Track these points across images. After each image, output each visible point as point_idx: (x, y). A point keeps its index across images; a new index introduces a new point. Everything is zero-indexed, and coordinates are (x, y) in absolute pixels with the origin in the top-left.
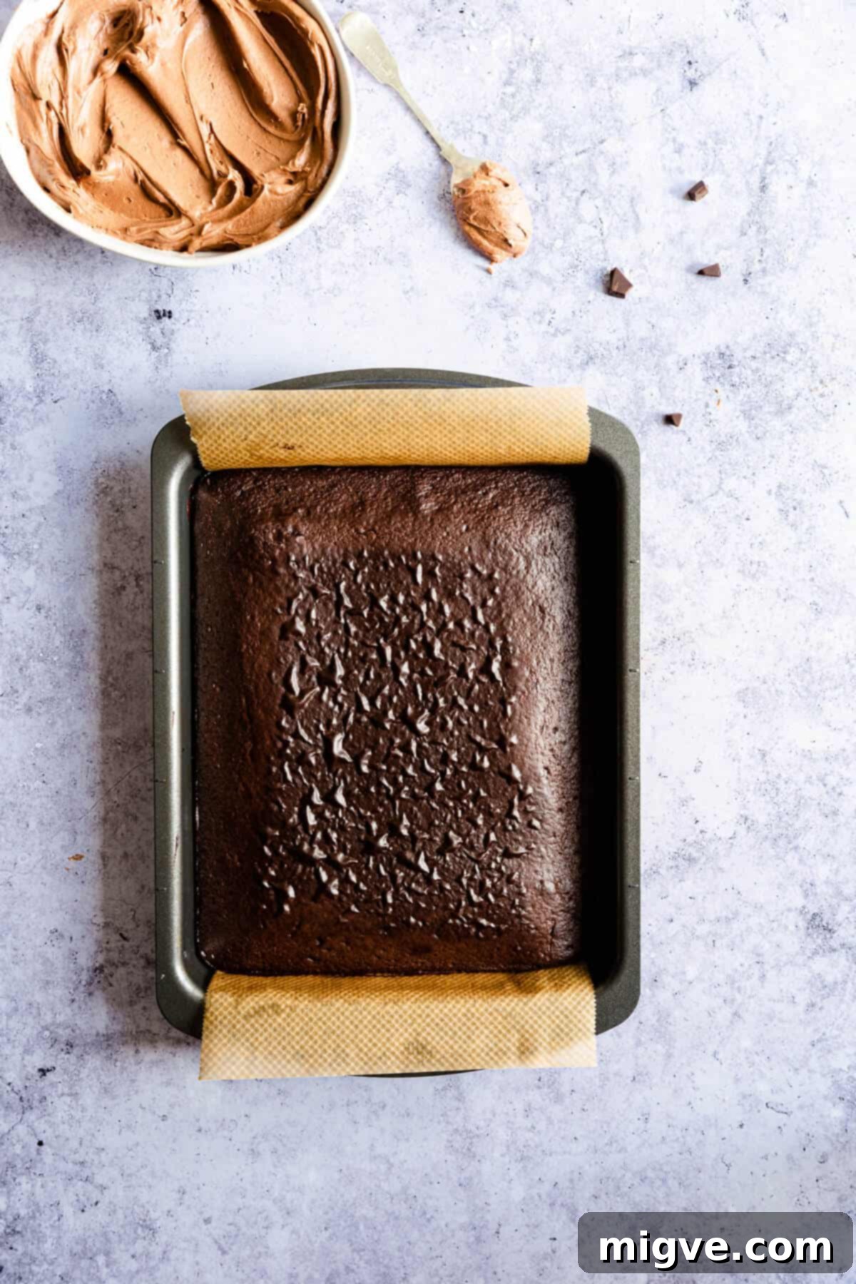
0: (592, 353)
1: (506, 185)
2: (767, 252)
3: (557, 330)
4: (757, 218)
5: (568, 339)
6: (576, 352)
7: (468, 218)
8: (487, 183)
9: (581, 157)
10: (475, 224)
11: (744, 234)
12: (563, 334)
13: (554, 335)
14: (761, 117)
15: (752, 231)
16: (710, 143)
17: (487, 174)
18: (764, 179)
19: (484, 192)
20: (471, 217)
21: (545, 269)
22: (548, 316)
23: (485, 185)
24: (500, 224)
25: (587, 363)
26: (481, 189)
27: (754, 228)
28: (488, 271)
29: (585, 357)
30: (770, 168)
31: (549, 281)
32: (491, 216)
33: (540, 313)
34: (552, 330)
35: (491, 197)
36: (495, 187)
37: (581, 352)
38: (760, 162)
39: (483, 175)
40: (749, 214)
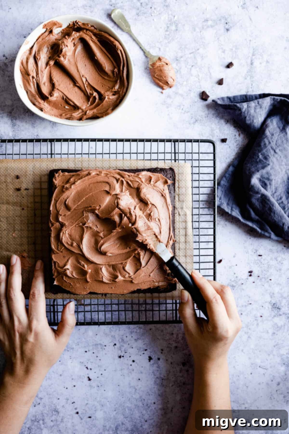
0: (197, 119)
1: (167, 64)
2: (254, 85)
3: (185, 111)
4: (250, 74)
5: (189, 114)
6: (191, 119)
7: (155, 75)
8: (160, 64)
9: (192, 55)
10: (157, 77)
11: (246, 79)
12: (187, 113)
13: (184, 113)
14: (250, 40)
15: (249, 78)
16: (234, 49)
17: (161, 61)
18: (252, 61)
19: (160, 67)
20: (156, 75)
21: (180, 92)
22: (182, 107)
23: (160, 65)
24: (165, 77)
25: (195, 122)
26: (159, 66)
27: (249, 77)
28: (162, 93)
29: (195, 120)
30: (254, 57)
31: (182, 95)
32: (162, 74)
33: (180, 106)
34: (183, 112)
35: (162, 68)
36: (163, 65)
37: (193, 119)
38: (251, 55)
39: (159, 61)
40: (247, 72)
